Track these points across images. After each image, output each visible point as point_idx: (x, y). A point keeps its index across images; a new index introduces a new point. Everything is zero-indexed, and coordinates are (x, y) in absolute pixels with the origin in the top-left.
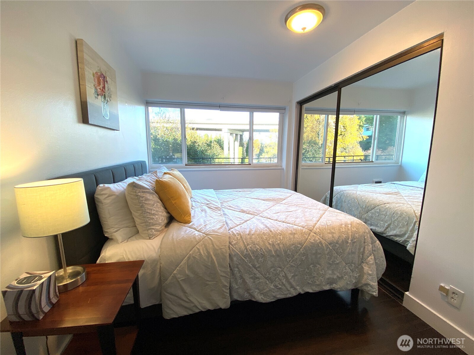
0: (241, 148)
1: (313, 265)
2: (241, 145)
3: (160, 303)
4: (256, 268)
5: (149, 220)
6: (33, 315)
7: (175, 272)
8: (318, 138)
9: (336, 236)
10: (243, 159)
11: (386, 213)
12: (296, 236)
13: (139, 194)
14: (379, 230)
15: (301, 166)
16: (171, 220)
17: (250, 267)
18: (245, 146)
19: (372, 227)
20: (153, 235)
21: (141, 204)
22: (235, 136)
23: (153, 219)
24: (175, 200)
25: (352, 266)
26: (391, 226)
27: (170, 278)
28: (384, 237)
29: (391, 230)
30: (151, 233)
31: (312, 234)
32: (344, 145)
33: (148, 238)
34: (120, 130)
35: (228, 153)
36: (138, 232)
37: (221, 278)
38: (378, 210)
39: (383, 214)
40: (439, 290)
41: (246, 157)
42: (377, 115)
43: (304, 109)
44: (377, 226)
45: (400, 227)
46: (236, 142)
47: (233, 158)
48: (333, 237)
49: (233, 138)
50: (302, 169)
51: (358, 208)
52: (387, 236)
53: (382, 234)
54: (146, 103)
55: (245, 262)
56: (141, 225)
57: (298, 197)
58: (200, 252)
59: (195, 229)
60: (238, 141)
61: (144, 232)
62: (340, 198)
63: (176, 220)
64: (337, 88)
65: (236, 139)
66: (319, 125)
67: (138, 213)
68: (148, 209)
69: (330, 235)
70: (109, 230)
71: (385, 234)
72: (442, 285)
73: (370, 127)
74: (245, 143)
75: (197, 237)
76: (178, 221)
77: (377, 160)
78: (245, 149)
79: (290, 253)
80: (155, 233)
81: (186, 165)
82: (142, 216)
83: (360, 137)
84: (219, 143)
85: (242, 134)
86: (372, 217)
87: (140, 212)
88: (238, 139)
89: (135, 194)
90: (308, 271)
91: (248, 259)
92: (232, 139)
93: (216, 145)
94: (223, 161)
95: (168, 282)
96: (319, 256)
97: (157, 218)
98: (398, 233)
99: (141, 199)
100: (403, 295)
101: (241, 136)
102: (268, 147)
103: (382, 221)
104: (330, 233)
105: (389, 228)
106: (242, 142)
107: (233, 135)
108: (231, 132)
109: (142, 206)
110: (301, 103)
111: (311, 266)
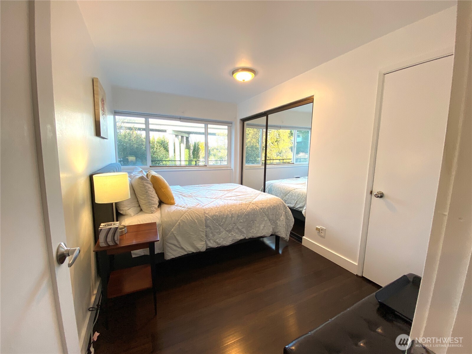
0: (187, 150)
1: (252, 221)
2: (188, 147)
3: (163, 252)
4: (220, 226)
5: (151, 201)
6: (115, 242)
7: (172, 230)
8: (258, 144)
9: (265, 205)
10: (190, 161)
11: (295, 195)
12: (242, 205)
13: (145, 184)
14: (292, 206)
15: (245, 167)
16: (161, 203)
17: (217, 225)
18: (192, 148)
19: (289, 205)
20: (154, 211)
21: (146, 191)
22: (181, 138)
23: (153, 200)
24: (164, 189)
25: (272, 222)
26: (298, 202)
27: (169, 234)
28: (295, 210)
29: (298, 205)
30: (153, 210)
31: (251, 204)
32: (278, 150)
33: (151, 213)
34: (109, 139)
35: (174, 156)
36: (141, 210)
37: (201, 232)
38: (291, 194)
39: (293, 196)
40: (316, 230)
41: (193, 160)
42: (295, 130)
43: (246, 124)
44: (291, 203)
45: (302, 202)
46: (182, 144)
47: (179, 161)
48: (263, 205)
49: (179, 140)
50: (246, 169)
51: (281, 194)
52: (296, 209)
53: (294, 208)
54: (114, 112)
55: (214, 223)
56: (146, 204)
57: (243, 188)
58: (187, 218)
59: (180, 206)
60: (184, 143)
61: (148, 209)
62: (271, 188)
63: (164, 203)
64: (265, 114)
65: (182, 141)
66: (259, 132)
67: (144, 196)
68: (151, 194)
69: (261, 205)
70: (124, 208)
71: (295, 208)
72: (317, 227)
73: (300, 134)
74: (191, 146)
75: (183, 210)
76: (166, 204)
77: (296, 162)
78: (191, 151)
79: (239, 214)
80: (155, 209)
81: (150, 167)
82: (147, 199)
83: (291, 143)
84: (163, 145)
85: (188, 136)
86: (288, 198)
87: (145, 196)
88: (183, 141)
89: (142, 184)
90: (250, 225)
91: (216, 221)
92: (177, 141)
93: (160, 146)
94: (168, 163)
95: (168, 236)
96: (255, 216)
97: (155, 200)
98: (301, 206)
99: (146, 187)
100: (302, 238)
101: (187, 138)
102: (215, 150)
103: (293, 200)
104: (261, 203)
105: (297, 204)
106: (188, 144)
107: (179, 137)
108: (176, 134)
109: (147, 192)
110: (243, 120)
111: (252, 222)
